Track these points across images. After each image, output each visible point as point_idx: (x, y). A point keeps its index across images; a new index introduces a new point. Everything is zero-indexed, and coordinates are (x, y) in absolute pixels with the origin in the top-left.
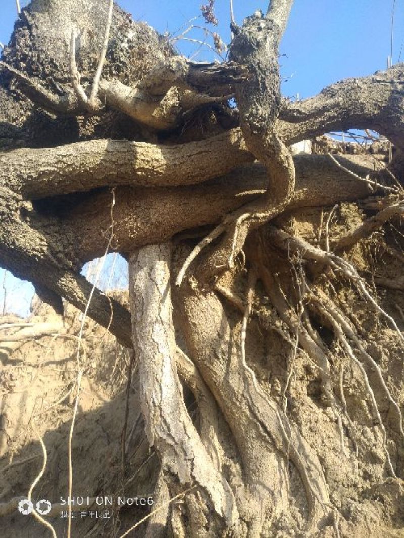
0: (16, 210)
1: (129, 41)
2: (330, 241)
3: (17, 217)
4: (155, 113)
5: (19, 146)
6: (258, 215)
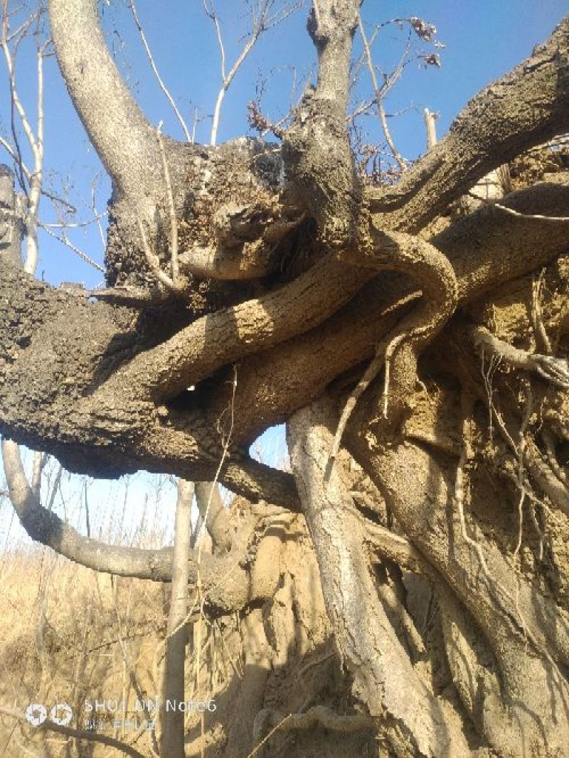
0: (154, 420)
1: (207, 185)
3: (157, 426)
4: (242, 266)
5: (138, 352)
6: (418, 330)
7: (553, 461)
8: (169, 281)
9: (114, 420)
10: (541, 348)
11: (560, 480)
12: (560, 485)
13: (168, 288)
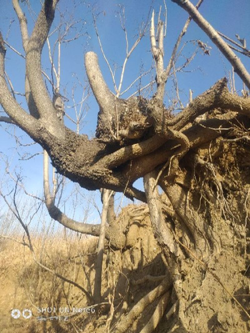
0: (108, 174)
1: (126, 112)
2: (211, 156)
4: (135, 135)
6: (179, 154)
7: (211, 190)
8: (116, 138)
9: (98, 173)
10: (210, 161)
11: (212, 194)
12: (212, 195)
13: (115, 139)
